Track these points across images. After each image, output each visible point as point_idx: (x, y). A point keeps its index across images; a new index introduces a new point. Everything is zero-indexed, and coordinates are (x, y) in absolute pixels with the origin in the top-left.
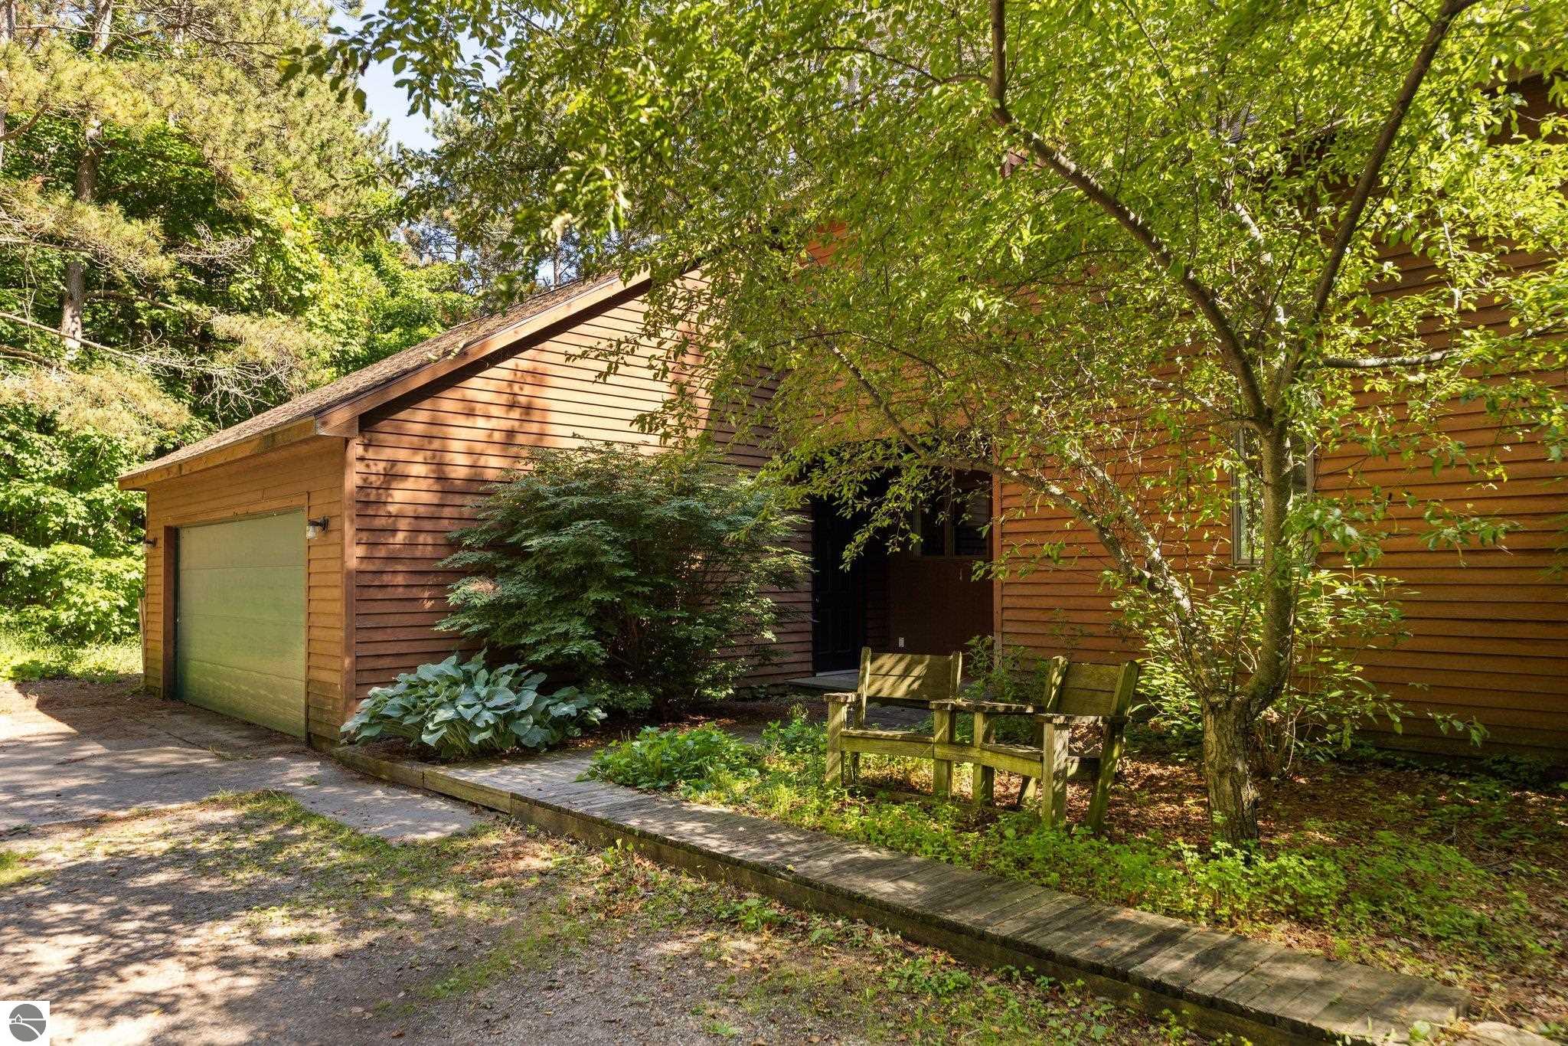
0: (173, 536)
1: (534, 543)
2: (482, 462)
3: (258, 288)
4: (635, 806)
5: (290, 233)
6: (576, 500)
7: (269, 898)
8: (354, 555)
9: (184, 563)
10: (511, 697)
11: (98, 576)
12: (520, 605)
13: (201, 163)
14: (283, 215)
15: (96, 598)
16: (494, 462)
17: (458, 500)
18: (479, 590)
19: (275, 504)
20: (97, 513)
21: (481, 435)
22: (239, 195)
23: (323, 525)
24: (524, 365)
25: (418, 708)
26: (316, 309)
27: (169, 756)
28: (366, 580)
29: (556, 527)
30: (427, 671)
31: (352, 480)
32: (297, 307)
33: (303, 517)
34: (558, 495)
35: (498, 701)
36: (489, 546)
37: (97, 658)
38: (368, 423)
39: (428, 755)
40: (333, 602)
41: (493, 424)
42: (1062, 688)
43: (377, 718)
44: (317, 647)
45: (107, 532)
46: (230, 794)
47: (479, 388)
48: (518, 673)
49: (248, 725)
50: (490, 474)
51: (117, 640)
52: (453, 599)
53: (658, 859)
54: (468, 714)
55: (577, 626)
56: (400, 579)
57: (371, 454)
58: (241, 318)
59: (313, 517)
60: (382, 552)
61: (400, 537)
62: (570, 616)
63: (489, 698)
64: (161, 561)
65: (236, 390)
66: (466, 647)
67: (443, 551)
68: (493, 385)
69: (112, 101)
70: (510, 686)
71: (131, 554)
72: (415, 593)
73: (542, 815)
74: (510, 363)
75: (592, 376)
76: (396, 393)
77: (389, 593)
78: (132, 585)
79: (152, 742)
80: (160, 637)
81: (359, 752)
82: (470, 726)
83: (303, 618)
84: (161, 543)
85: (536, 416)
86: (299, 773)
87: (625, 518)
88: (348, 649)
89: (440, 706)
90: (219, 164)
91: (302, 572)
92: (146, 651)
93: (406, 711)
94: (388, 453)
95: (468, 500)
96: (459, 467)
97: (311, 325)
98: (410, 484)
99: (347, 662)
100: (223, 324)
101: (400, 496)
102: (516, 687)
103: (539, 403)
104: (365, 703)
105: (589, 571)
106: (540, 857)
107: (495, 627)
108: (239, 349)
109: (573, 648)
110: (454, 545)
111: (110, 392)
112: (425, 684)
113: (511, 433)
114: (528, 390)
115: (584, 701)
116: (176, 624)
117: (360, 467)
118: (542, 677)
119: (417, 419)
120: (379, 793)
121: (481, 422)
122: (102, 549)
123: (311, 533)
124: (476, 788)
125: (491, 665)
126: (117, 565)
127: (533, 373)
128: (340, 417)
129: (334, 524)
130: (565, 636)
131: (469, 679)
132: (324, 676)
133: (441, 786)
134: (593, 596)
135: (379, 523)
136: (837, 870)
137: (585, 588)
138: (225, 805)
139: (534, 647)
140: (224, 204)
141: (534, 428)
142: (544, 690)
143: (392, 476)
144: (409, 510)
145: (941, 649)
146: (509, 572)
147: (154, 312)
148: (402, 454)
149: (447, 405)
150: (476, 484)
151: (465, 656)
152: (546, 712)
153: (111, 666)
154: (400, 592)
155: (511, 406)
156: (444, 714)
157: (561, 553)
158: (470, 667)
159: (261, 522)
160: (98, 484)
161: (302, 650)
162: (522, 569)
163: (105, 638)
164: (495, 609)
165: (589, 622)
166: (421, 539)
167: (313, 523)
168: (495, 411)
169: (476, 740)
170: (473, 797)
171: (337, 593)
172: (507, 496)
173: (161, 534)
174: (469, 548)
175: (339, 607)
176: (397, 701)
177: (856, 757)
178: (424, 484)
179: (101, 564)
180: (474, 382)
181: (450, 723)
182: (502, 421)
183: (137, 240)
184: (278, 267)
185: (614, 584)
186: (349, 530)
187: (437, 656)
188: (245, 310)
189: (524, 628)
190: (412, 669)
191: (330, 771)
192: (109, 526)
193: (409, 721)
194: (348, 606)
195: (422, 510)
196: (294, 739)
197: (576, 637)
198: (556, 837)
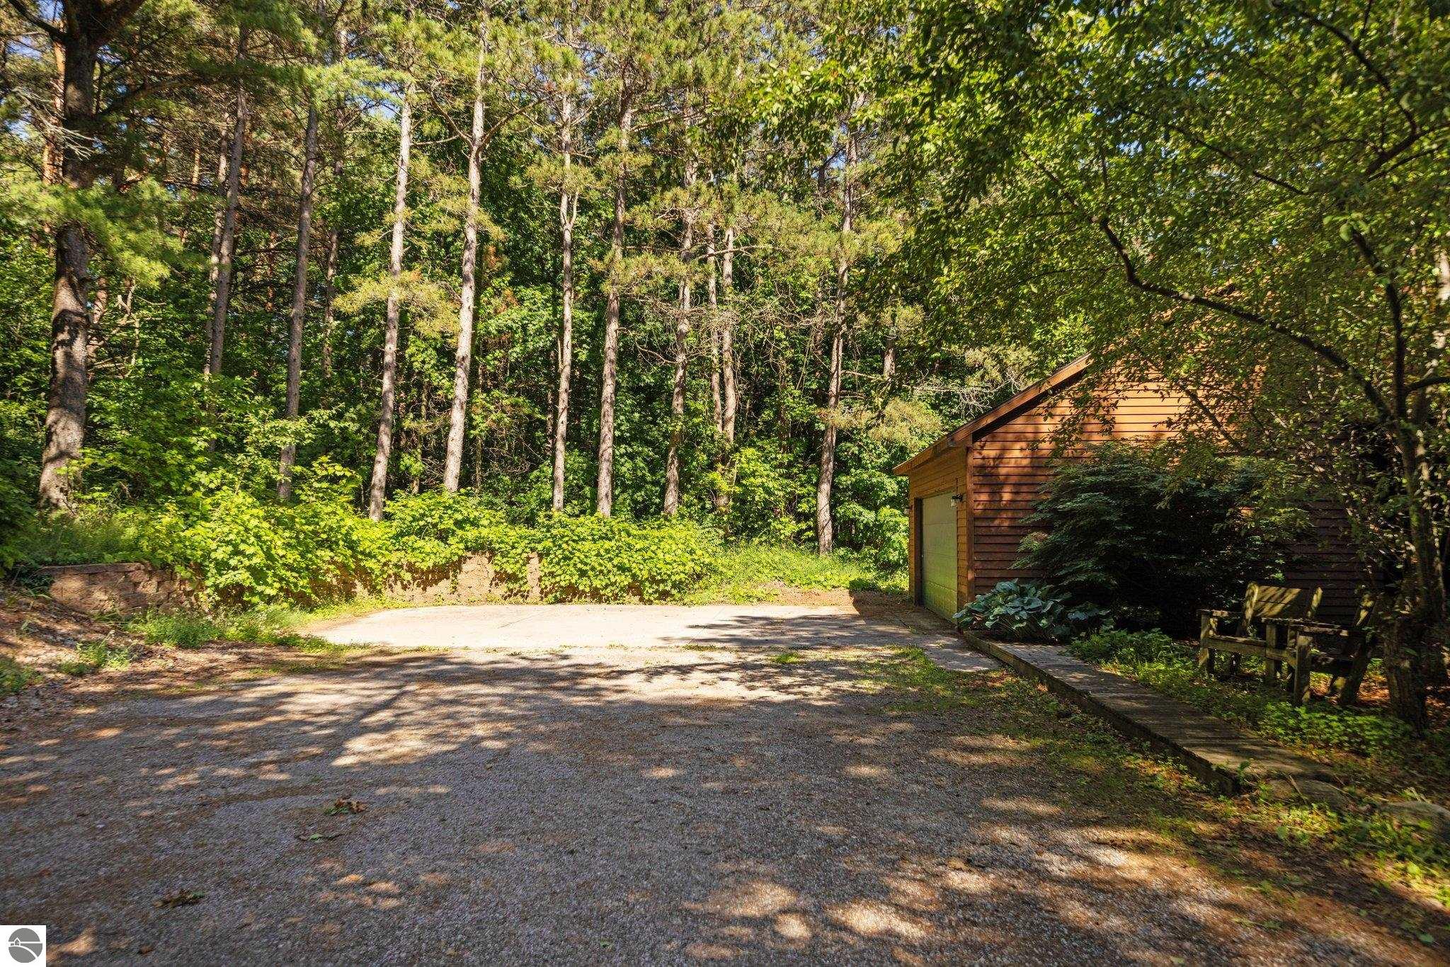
0: (919, 505)
9: (925, 520)
10: (1040, 603)
12: (1060, 548)
19: (947, 485)
23: (961, 498)
25: (990, 607)
28: (982, 531)
30: (1001, 587)
35: (1033, 606)
38: (978, 437)
40: (964, 545)
44: (961, 572)
48: (1051, 590)
49: (943, 620)
54: (1013, 612)
55: (1090, 564)
59: (957, 494)
62: (1089, 556)
63: (1029, 603)
65: (974, 402)
70: (1043, 598)
73: (1017, 665)
77: (998, 539)
80: (915, 568)
82: (1011, 619)
83: (956, 555)
86: (941, 643)
91: (956, 525)
92: (910, 576)
99: (969, 579)
100: (970, 356)
102: (1045, 598)
107: (1042, 564)
108: (979, 374)
110: (1032, 510)
112: (997, 594)
116: (921, 559)
120: (968, 654)
123: (953, 503)
125: (1038, 585)
128: (961, 435)
129: (964, 498)
130: (1080, 571)
131: (1019, 593)
134: (1101, 543)
137: (1098, 537)
139: (1064, 577)
146: (1057, 527)
147: (936, 354)
151: (1026, 580)
156: (1000, 610)
158: (1025, 586)
162: (1065, 525)
164: (1045, 551)
165: (1099, 561)
167: (955, 498)
169: (1011, 627)
170: (1004, 658)
171: (966, 539)
174: (1041, 511)
175: (966, 547)
185: (1117, 535)
186: (970, 499)
187: (1008, 579)
190: (995, 586)
191: (958, 643)
193: (985, 614)
194: (969, 547)
197: (1086, 569)
198: (1017, 673)
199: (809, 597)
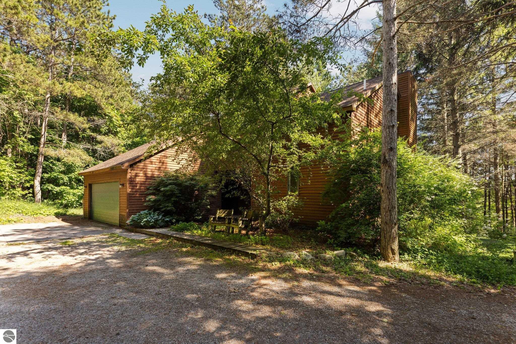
0: (90, 186)
1: (162, 189)
2: (154, 173)
3: (107, 130)
4: (176, 234)
5: (115, 117)
6: (170, 181)
7: (114, 245)
8: (129, 190)
9: (93, 191)
10: (157, 217)
11: (71, 193)
12: (160, 200)
13: (94, 101)
14: (113, 114)
15: (71, 198)
16: (156, 173)
17: (149, 180)
18: (152, 198)
19: (113, 180)
20: (70, 179)
21: (154, 168)
22: (103, 109)
23: (123, 185)
24: (163, 155)
25: (140, 219)
26: (120, 134)
27: (92, 228)
28: (131, 195)
29: (166, 186)
30: (142, 212)
31: (129, 176)
32: (115, 134)
33: (118, 183)
34: (167, 180)
35: (155, 217)
36: (154, 190)
37: (71, 211)
38: (131, 166)
39: (142, 227)
40: (125, 200)
41: (156, 166)
42: (246, 215)
43: (133, 220)
44: (122, 208)
45: (72, 184)
46: (106, 234)
47: (153, 159)
48: (159, 213)
49: (107, 224)
50: (155, 176)
51: (75, 208)
52: (147, 199)
53: (177, 240)
54: (149, 220)
55: (170, 205)
56: (138, 195)
57: (132, 172)
58: (103, 137)
59: (121, 183)
60: (134, 190)
61: (138, 187)
62: (169, 203)
63: (153, 217)
64: (88, 191)
65: (102, 153)
66: (149, 208)
67: (145, 190)
68: (156, 159)
69: (76, 92)
70: (157, 215)
71: (78, 189)
72: (141, 198)
73: (161, 235)
74: (160, 154)
75: (171, 160)
76: (137, 160)
77: (136, 198)
78: (79, 196)
79: (88, 226)
80: (88, 207)
81: (130, 227)
82: (150, 222)
83: (118, 203)
84: (88, 187)
85: (165, 164)
86: (118, 231)
87: (179, 185)
88: (128, 208)
89: (145, 218)
90: (99, 102)
91: (119, 194)
92: (84, 210)
93: (138, 219)
94: (135, 172)
95: (151, 180)
96: (149, 173)
97: (119, 137)
98: (140, 177)
99: (127, 210)
100: (99, 138)
101: (138, 179)
102: (158, 215)
103: (165, 162)
104: (131, 218)
105: (172, 194)
106: (160, 241)
107: (155, 204)
108: (103, 144)
109: (169, 208)
110: (148, 189)
111: (76, 154)
112: (142, 215)
113: (160, 168)
114: (163, 159)
115: (171, 218)
116: (91, 204)
117: (130, 174)
118: (163, 214)
119: (141, 165)
120: (133, 234)
121: (154, 166)
122: (72, 188)
123: (120, 186)
124: (150, 232)
125: (154, 211)
126: (76, 191)
127: (165, 156)
128: (126, 164)
129: (125, 185)
130: (168, 206)
131: (150, 214)
132: (123, 214)
133: (144, 232)
134: (173, 199)
135: (133, 185)
136: (202, 240)
137: (172, 197)
138: (105, 235)
139: (162, 208)
140: (100, 111)
141: (164, 167)
142: (163, 216)
143: (136, 175)
144: (139, 182)
145: (230, 209)
146: (158, 194)
147: (83, 134)
148: (138, 172)
149: (147, 162)
150: (152, 177)
151: (150, 210)
152: (164, 220)
153: (75, 213)
154: (138, 198)
155: (160, 162)
156: (145, 220)
157: (167, 191)
158: (150, 212)
159: (109, 184)
160: (71, 173)
161: (119, 209)
162: (160, 194)
163: (72, 207)
164: (155, 201)
165: (172, 204)
166: (142, 188)
167: (121, 185)
168: (157, 163)
169: (150, 224)
170: (150, 233)
171: (125, 198)
172: (158, 180)
173: (88, 185)
174: (151, 190)
175: (126, 200)
176: (137, 218)
177: (215, 226)
178: (142, 178)
179: (72, 191)
180: (152, 158)
181: (146, 221)
182: (158, 165)
183: (81, 121)
184: (112, 125)
185: (177, 197)
186: (128, 185)
187: (144, 210)
188: (104, 135)
189: (160, 205)
190: (140, 212)
191: (124, 231)
192: (73, 182)
193: (139, 221)
194: (128, 200)
195: (142, 183)
196: (117, 226)
197: (170, 206)
198: (162, 238)
199: (38, 220)
